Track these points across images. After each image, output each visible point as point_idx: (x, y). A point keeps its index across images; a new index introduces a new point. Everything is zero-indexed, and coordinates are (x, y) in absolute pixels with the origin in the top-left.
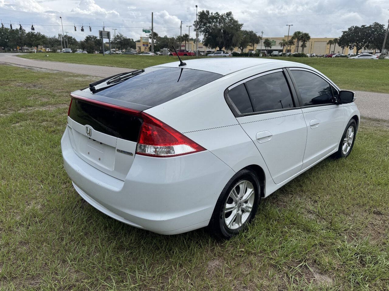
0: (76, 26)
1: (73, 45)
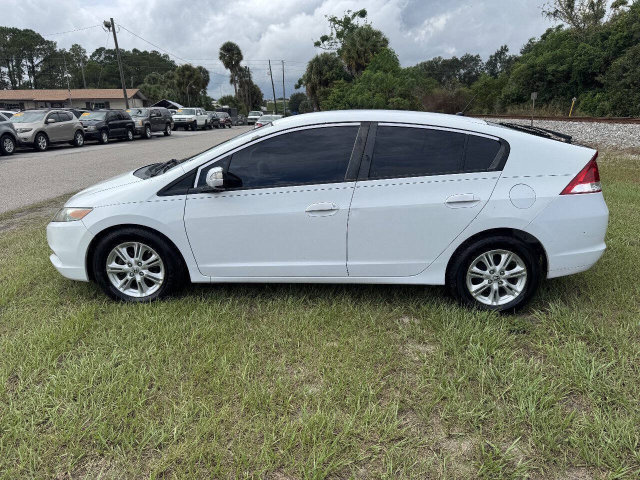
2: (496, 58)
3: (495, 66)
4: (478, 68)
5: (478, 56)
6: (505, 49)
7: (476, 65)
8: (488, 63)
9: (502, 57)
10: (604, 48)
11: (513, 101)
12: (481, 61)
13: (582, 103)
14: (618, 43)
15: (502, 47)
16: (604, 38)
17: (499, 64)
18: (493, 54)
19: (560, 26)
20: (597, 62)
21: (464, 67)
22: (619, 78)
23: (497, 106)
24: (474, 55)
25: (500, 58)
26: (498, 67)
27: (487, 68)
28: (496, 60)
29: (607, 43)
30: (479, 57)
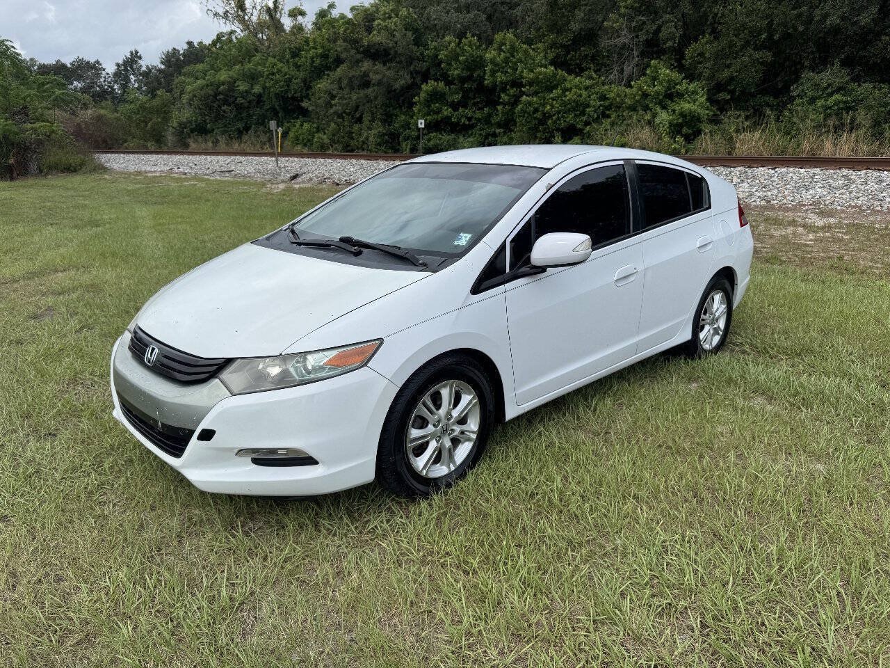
2: (125, 67)
3: (127, 80)
4: (102, 80)
5: (98, 62)
6: (134, 58)
7: (98, 76)
8: (115, 75)
9: (135, 67)
10: (297, 67)
11: (192, 131)
12: (104, 70)
13: (291, 134)
14: (313, 62)
15: (132, 53)
16: (295, 53)
17: (133, 78)
18: (121, 62)
19: (232, 32)
20: (296, 84)
21: (79, 78)
22: (329, 105)
23: (170, 138)
24: (92, 61)
25: (131, 67)
26: (132, 81)
27: (116, 82)
28: (126, 70)
29: (300, 61)
30: (101, 65)
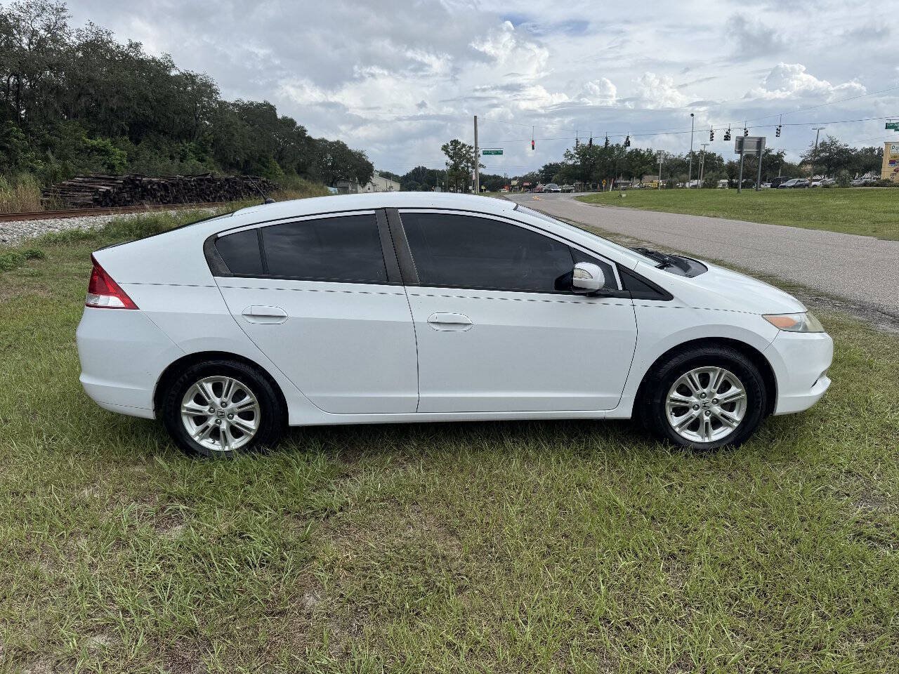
0: (748, 129)
1: (714, 171)
